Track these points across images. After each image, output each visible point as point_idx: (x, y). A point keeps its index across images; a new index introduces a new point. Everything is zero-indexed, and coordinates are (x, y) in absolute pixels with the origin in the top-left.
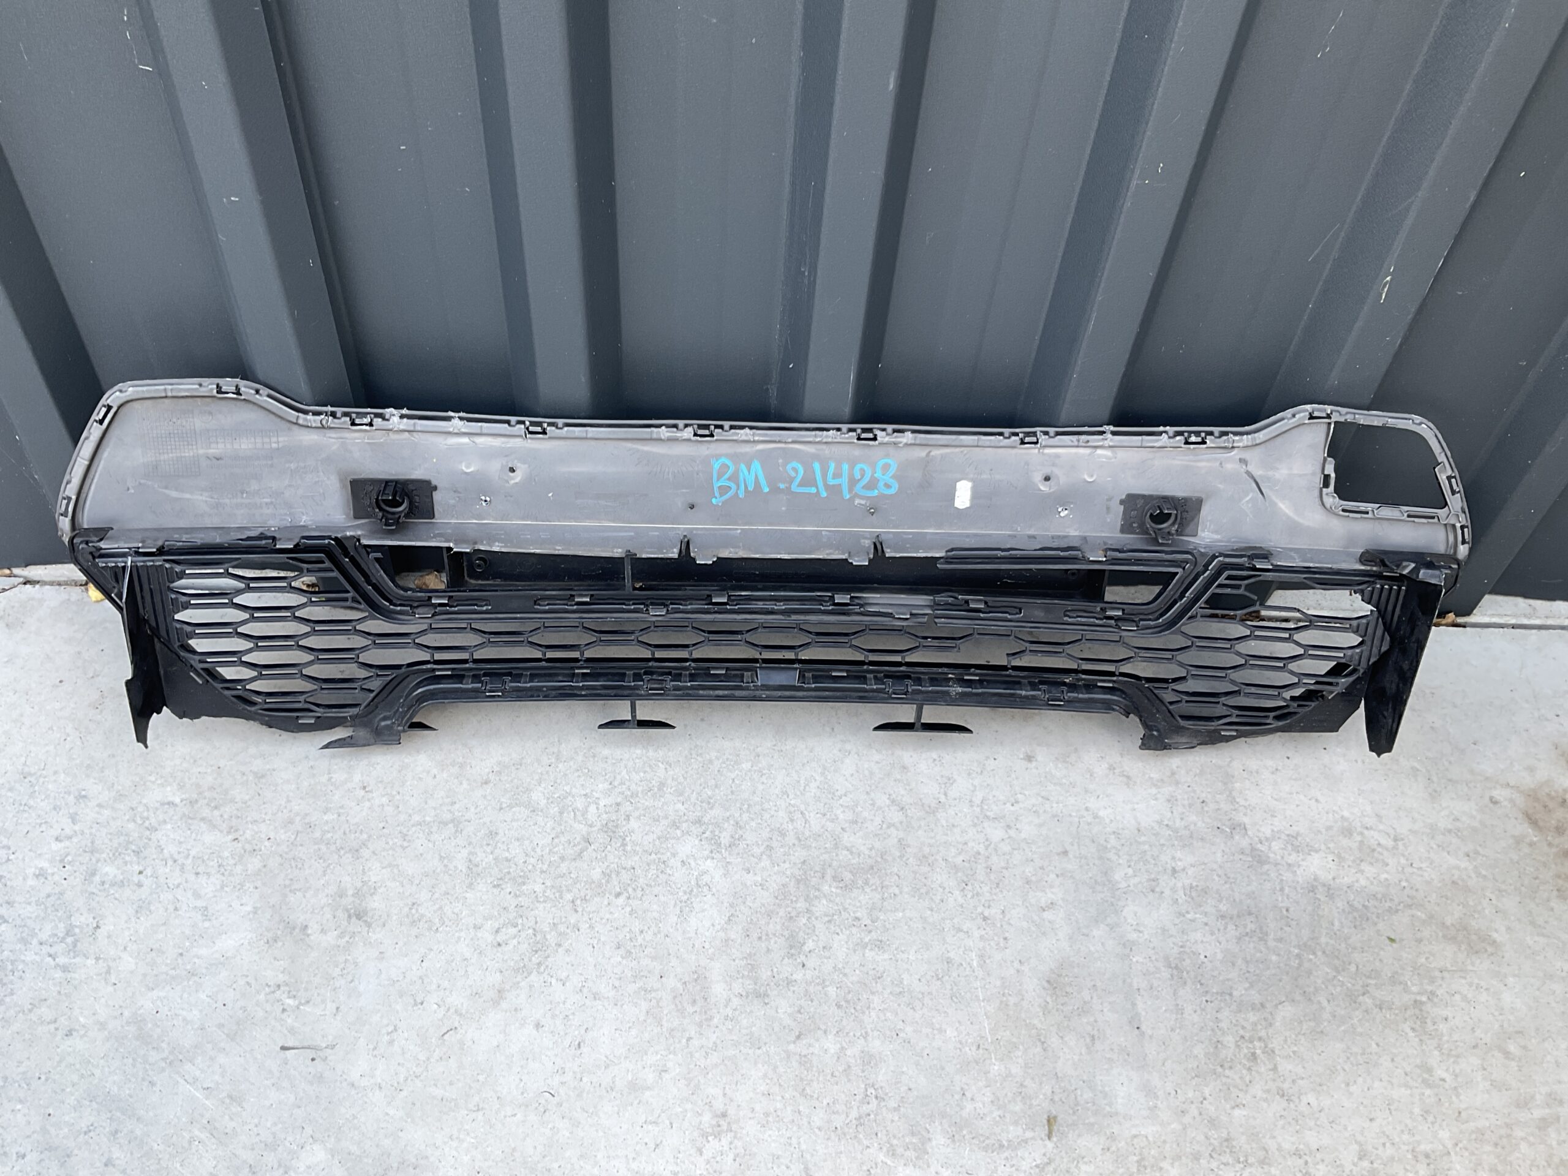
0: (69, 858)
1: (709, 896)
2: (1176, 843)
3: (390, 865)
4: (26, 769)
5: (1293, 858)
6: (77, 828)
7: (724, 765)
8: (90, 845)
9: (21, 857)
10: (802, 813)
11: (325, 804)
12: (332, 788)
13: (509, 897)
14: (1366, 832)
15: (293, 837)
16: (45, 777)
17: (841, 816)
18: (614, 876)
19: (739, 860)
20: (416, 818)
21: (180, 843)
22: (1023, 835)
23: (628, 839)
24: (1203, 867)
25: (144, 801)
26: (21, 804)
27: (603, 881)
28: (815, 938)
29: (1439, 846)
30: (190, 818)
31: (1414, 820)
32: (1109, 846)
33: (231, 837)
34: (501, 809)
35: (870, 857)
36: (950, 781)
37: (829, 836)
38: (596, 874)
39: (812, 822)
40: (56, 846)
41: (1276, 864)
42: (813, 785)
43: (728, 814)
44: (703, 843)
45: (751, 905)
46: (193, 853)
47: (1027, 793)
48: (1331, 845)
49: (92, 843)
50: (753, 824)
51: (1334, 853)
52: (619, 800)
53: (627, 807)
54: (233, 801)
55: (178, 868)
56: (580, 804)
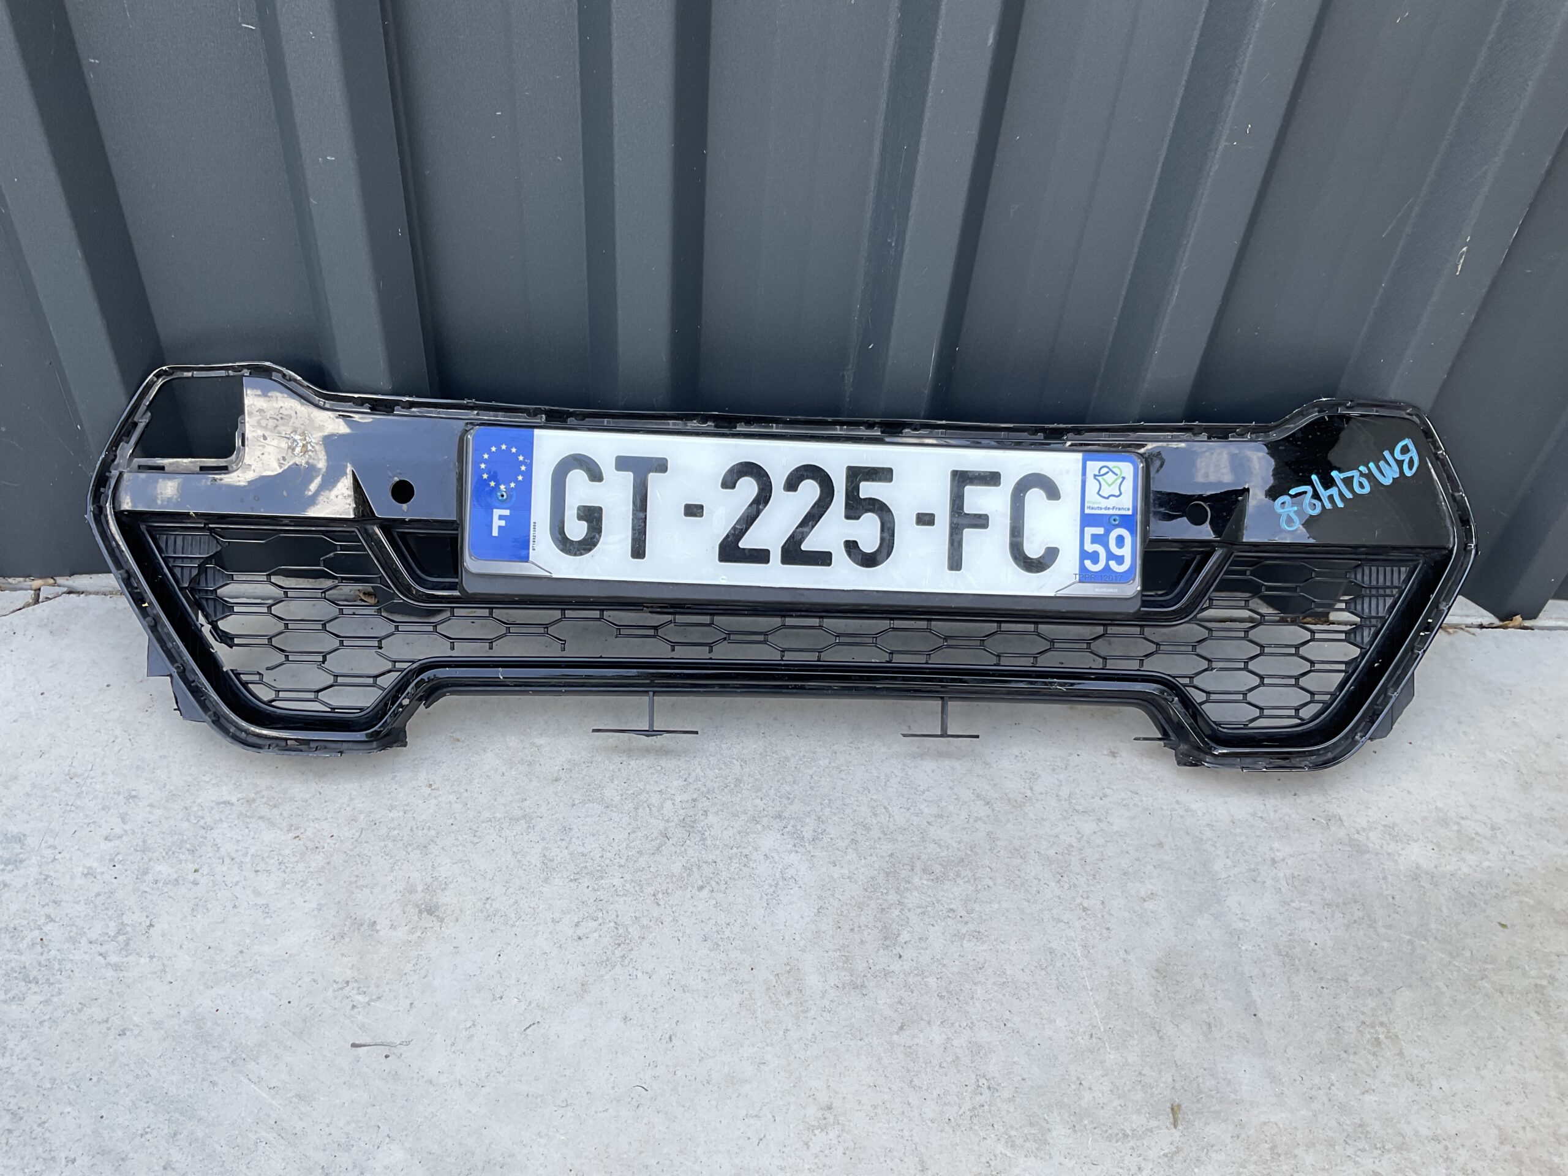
0: (120, 857)
1: (797, 889)
2: (1273, 834)
3: (461, 861)
4: (73, 771)
5: (1391, 848)
6: (127, 827)
7: (801, 762)
8: (141, 844)
9: (68, 856)
10: (885, 808)
11: (390, 802)
12: (396, 786)
13: (587, 891)
14: (1463, 822)
15: (358, 834)
16: (92, 778)
17: (926, 810)
18: (695, 869)
19: (825, 853)
20: (487, 815)
21: (238, 841)
22: (1115, 828)
23: (707, 834)
24: (1302, 857)
25: (199, 800)
26: (67, 805)
27: (685, 875)
28: (909, 929)
29: (1537, 835)
30: (247, 816)
31: (1509, 811)
32: (1205, 838)
33: (292, 835)
34: (574, 805)
35: (959, 850)
36: (1034, 776)
37: (915, 830)
38: (677, 868)
39: (896, 817)
40: (105, 846)
41: (1377, 854)
42: (894, 780)
43: (809, 809)
44: (785, 837)
45: (840, 897)
46: (252, 851)
47: (1115, 787)
48: (1429, 835)
49: (144, 841)
50: (835, 818)
51: (1432, 842)
52: (695, 796)
53: (703, 803)
54: (292, 799)
55: (236, 866)
56: (655, 800)
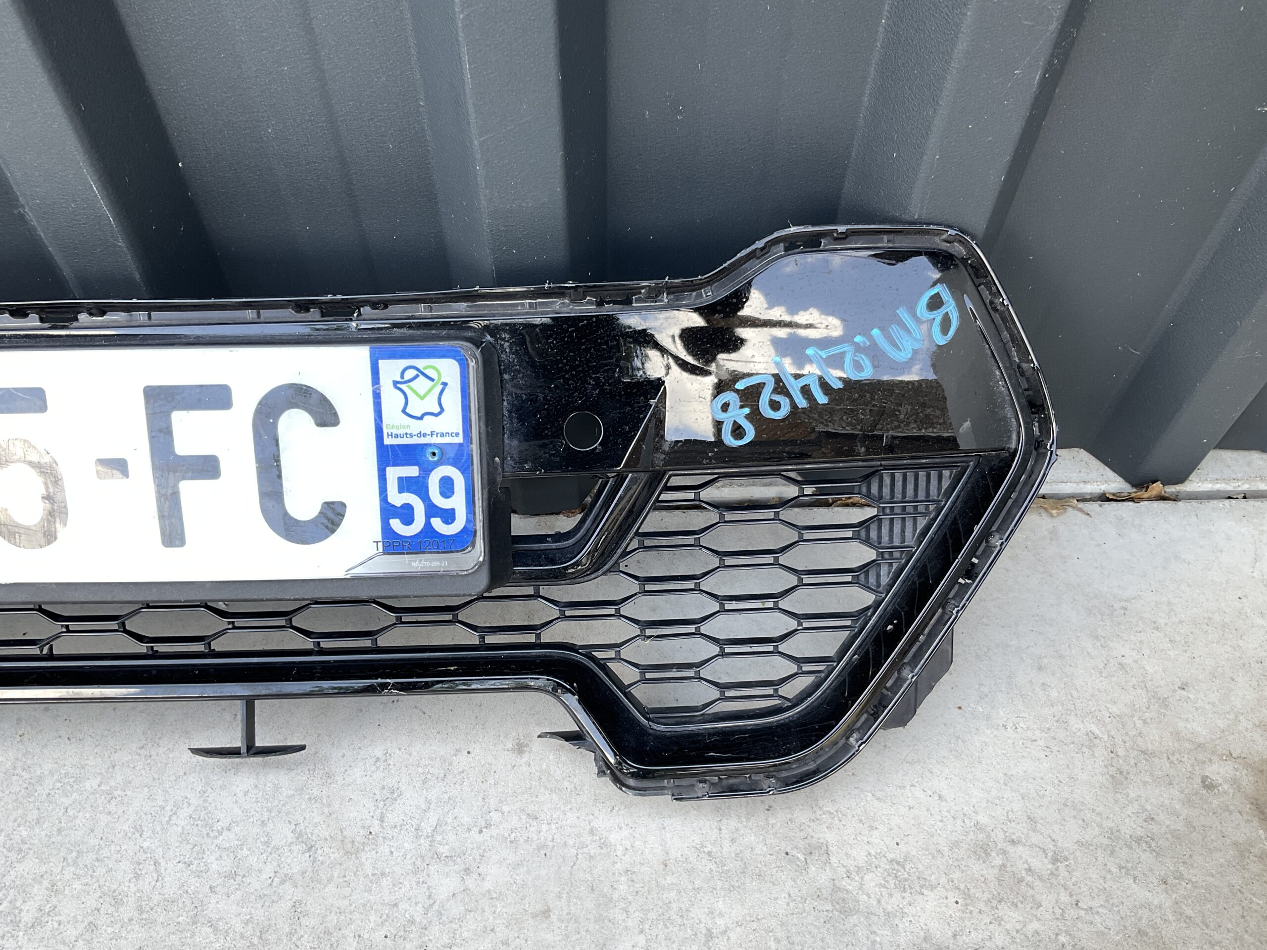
2: (719, 883)
5: (893, 903)
7: (59, 785)
10: (156, 863)
14: (1010, 849)
17: (214, 867)
22: (487, 885)
24: (755, 925)
29: (1121, 868)
31: (1085, 825)
32: (616, 896)
35: (242, 936)
36: (393, 795)
37: (188, 902)
39: (167, 879)
41: (869, 914)
42: (184, 813)
43: (43, 869)
47: (506, 809)
48: (956, 875)
50: (77, 885)
51: (958, 888)
